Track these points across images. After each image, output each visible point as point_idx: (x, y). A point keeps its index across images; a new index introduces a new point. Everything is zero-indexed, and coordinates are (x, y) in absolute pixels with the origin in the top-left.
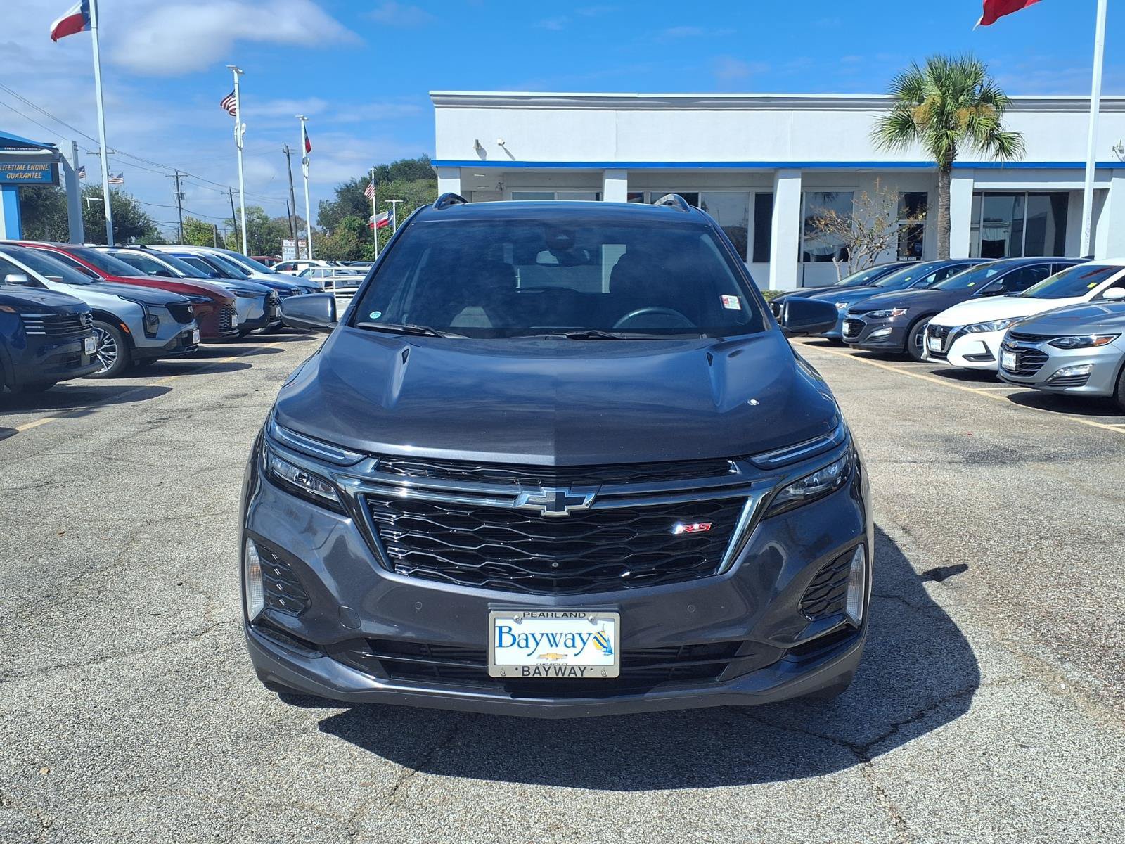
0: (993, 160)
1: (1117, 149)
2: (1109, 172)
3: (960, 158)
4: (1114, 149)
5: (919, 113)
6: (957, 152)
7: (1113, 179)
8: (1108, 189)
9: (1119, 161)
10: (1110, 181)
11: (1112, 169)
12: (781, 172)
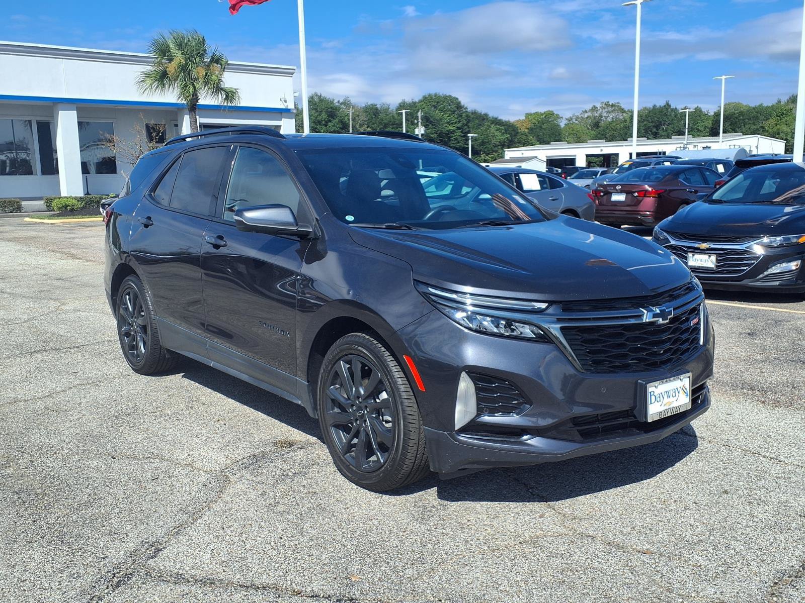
0: (222, 104)
1: (282, 100)
2: (280, 115)
3: (202, 102)
4: (281, 100)
5: (172, 68)
6: (199, 97)
7: (283, 119)
8: (280, 126)
9: (285, 108)
10: (281, 120)
11: (281, 113)
12: (60, 106)
